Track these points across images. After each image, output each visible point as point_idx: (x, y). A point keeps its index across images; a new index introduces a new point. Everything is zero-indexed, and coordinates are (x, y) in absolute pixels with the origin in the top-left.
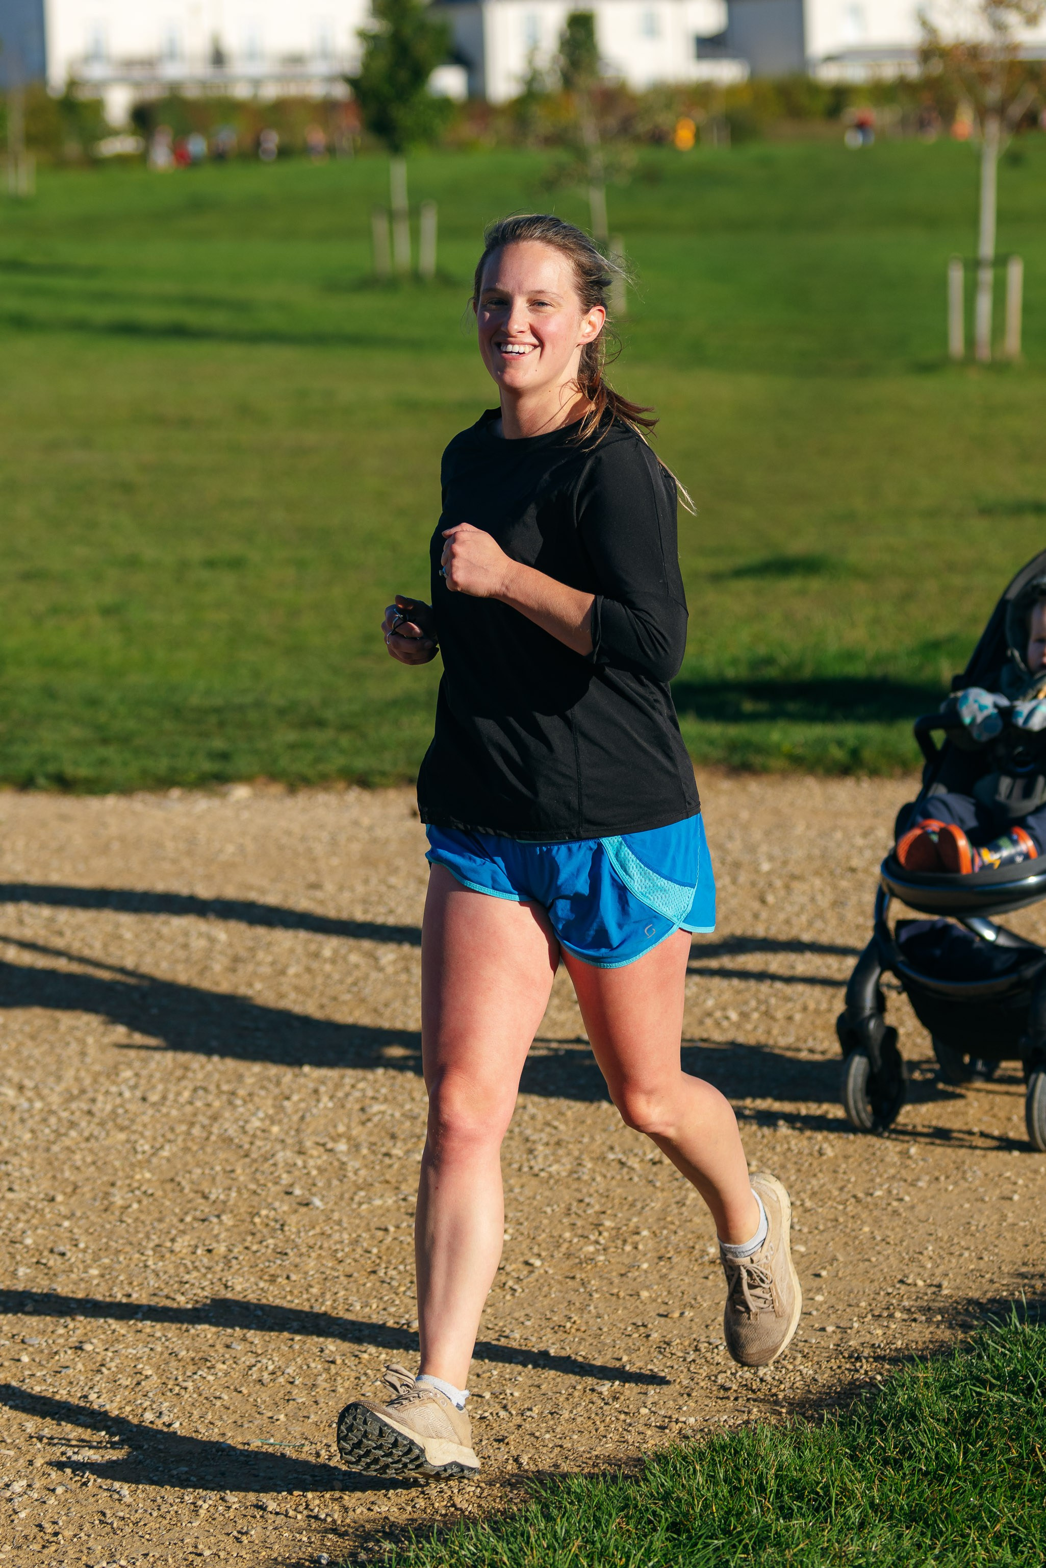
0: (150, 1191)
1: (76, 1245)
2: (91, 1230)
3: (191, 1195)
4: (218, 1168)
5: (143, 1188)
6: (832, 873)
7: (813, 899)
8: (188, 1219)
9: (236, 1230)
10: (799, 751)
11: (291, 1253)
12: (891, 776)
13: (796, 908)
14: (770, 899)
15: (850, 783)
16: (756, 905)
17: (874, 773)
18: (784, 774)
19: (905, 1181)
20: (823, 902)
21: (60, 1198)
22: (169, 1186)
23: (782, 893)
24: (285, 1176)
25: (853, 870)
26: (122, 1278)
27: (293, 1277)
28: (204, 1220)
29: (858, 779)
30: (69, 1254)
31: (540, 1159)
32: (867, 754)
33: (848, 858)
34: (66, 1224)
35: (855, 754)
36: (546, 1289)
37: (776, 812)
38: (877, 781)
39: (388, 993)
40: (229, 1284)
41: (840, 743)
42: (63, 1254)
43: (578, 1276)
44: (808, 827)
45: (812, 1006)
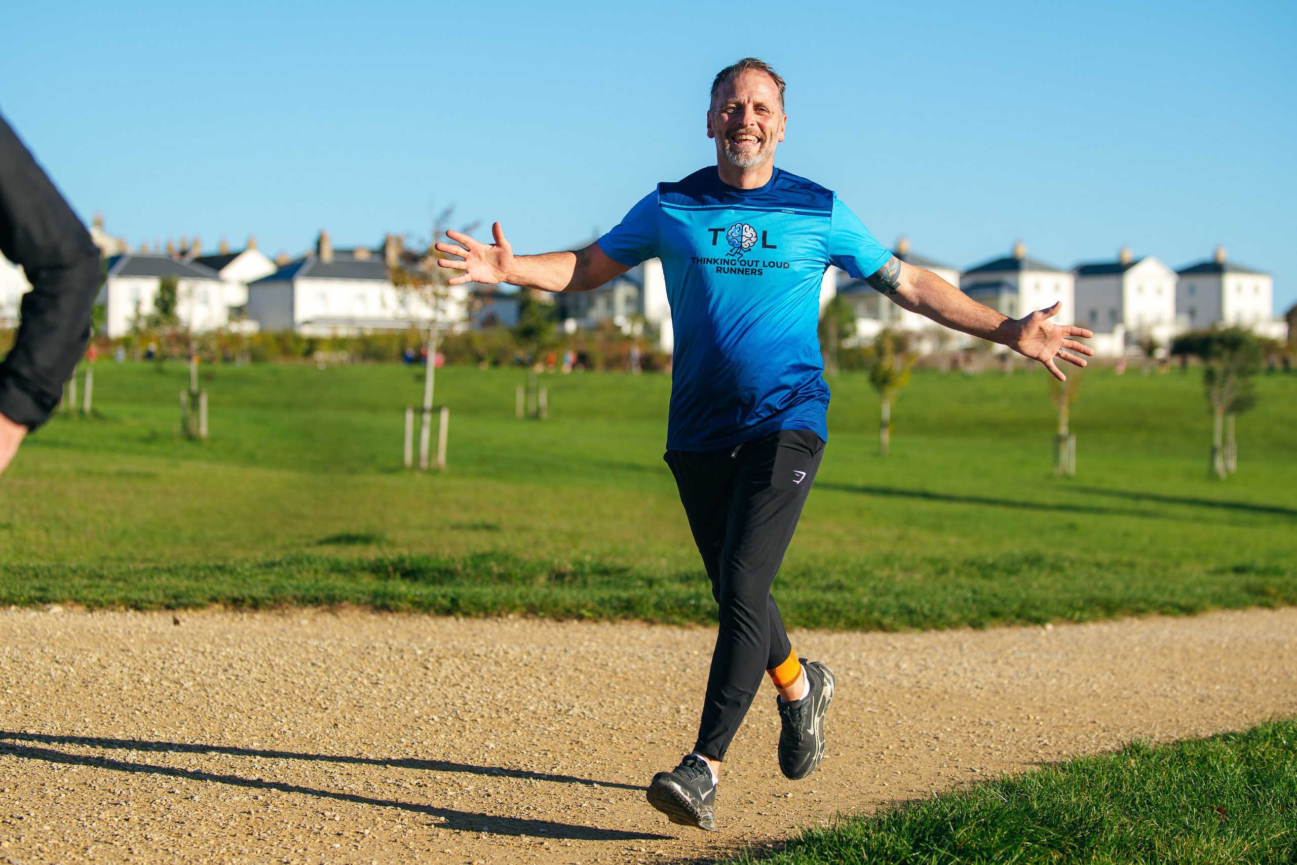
0: (71, 789)
1: (29, 814)
2: (36, 807)
3: (101, 792)
4: (115, 778)
5: (65, 788)
6: (465, 656)
7: (459, 669)
8: (105, 803)
9: (140, 810)
10: (417, 599)
11: (186, 823)
12: (478, 617)
13: (449, 671)
14: (430, 666)
15: (452, 619)
16: (422, 670)
17: (467, 615)
18: (409, 612)
19: (600, 799)
20: (467, 669)
21: (7, 790)
22: (84, 787)
23: (436, 664)
24: (164, 784)
25: (478, 655)
26: (68, 831)
27: (193, 835)
28: (116, 804)
29: (457, 619)
30: (25, 819)
31: (340, 782)
32: (461, 603)
33: (473, 650)
34: (17, 803)
35: (454, 601)
36: (378, 846)
37: (409, 632)
38: (468, 620)
39: (196, 701)
40: (149, 837)
41: (444, 596)
42: (21, 818)
43: (398, 840)
44: (434, 639)
45: (486, 715)
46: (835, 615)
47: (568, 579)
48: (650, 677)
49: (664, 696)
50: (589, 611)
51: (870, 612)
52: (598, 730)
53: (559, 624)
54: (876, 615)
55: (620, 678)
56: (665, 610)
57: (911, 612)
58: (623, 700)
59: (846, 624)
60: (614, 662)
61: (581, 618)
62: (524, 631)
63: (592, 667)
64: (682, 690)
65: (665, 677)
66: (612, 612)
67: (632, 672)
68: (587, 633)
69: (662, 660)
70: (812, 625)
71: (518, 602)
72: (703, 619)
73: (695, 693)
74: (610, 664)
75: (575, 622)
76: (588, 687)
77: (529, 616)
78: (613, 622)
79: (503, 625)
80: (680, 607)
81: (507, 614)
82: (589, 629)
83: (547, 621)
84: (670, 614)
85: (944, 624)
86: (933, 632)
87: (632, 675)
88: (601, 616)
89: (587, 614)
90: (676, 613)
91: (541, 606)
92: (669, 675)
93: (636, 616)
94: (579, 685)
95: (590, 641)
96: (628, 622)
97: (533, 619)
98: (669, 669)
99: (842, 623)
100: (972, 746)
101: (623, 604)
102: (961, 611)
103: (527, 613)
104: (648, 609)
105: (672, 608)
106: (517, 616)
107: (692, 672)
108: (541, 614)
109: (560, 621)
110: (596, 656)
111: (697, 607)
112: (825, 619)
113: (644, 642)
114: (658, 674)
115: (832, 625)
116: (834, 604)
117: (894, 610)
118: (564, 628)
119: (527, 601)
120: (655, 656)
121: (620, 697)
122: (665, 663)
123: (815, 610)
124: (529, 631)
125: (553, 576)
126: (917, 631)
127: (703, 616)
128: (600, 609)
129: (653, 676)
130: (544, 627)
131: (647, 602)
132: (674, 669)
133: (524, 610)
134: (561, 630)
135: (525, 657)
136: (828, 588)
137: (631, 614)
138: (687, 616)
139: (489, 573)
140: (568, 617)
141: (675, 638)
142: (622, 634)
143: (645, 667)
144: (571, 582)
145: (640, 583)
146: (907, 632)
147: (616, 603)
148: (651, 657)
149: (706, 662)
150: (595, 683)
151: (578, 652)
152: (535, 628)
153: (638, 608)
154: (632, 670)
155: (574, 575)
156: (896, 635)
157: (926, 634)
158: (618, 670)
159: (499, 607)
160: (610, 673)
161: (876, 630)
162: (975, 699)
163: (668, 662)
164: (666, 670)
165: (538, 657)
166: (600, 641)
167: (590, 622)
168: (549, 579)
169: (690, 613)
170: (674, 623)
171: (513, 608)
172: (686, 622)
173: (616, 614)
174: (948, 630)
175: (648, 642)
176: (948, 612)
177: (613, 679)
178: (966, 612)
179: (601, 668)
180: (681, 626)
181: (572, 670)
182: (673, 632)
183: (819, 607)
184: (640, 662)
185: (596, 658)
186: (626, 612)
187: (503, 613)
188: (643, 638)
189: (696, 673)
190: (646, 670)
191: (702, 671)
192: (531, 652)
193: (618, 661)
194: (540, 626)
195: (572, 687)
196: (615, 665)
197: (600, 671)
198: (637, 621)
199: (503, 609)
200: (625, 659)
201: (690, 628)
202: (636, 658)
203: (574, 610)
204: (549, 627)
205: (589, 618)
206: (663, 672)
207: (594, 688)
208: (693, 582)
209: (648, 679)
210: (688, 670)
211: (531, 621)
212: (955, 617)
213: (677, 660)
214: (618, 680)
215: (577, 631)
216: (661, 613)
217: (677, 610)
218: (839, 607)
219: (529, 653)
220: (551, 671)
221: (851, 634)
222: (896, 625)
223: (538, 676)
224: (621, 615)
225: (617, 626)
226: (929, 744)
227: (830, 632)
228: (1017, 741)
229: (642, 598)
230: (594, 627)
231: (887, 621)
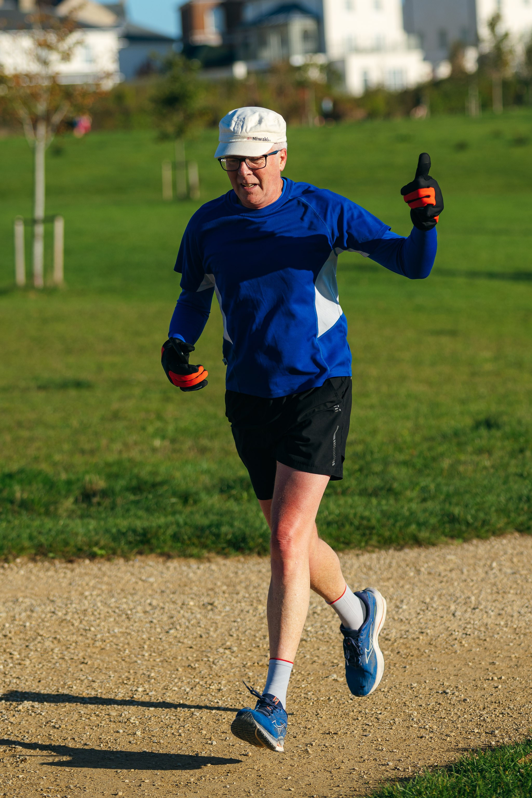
46: (367, 532)
47: (95, 500)
48: (128, 644)
49: (132, 671)
50: (101, 548)
51: (408, 525)
52: (40, 729)
53: (70, 565)
54: (413, 527)
55: (97, 647)
56: (183, 542)
57: (453, 519)
58: (86, 681)
59: (379, 542)
60: (99, 625)
61: (93, 557)
62: (28, 579)
63: (73, 634)
64: (154, 660)
65: (145, 643)
66: (126, 548)
67: (111, 639)
68: (96, 577)
69: (150, 619)
70: (342, 546)
71: (26, 544)
72: (223, 549)
73: (165, 664)
74: (93, 629)
75: (87, 562)
76: (58, 665)
77: (38, 558)
78: (127, 559)
79: (8, 572)
80: (199, 537)
81: (15, 557)
82: (100, 569)
83: (57, 562)
84: (188, 546)
85: (487, 531)
86: (475, 541)
87: (112, 641)
88: (114, 553)
89: (100, 552)
90: (194, 544)
91: (51, 546)
92: (149, 639)
93: (152, 550)
94: (50, 662)
95: (94, 588)
96: (143, 558)
97: (43, 562)
98: (153, 631)
99: (374, 541)
100: (408, 727)
101: (138, 538)
102: (509, 517)
103: (36, 554)
104: (164, 542)
105: (190, 539)
106: (26, 559)
107: (175, 634)
108: (51, 555)
109: (71, 561)
110: (82, 617)
111: (218, 536)
112: (356, 536)
113: (152, 584)
114: (139, 639)
115: (363, 544)
116: (369, 520)
117: (433, 521)
118: (72, 570)
119: (36, 542)
120: (145, 612)
121: (83, 678)
122: (151, 622)
123: (347, 527)
124: (33, 578)
125: (81, 498)
126: (457, 542)
127: (225, 545)
128: (113, 545)
129: (132, 642)
130: (50, 573)
131: (164, 533)
132: (159, 630)
133: (33, 551)
134: (69, 574)
135: (7, 625)
136: (375, 493)
137: (146, 548)
138: (205, 546)
139: (12, 502)
140: (79, 557)
141: (188, 574)
142: (132, 574)
143: (128, 631)
144: (99, 504)
145: (174, 500)
146: (446, 544)
147: (131, 537)
148: (141, 614)
149: (195, 617)
150: (66, 658)
151: (66, 614)
152: (41, 574)
153: (154, 541)
154: (115, 636)
155: (104, 493)
156: (432, 550)
157: (466, 546)
158: (99, 636)
159: (6, 551)
160: (87, 641)
161: (411, 547)
162: (456, 652)
163: (155, 621)
164: (148, 633)
165: (21, 623)
166: (104, 587)
167: (102, 560)
168: (76, 501)
169: (209, 542)
170: (191, 556)
171: (21, 551)
172: (205, 553)
173: (131, 550)
174: (492, 538)
175: (155, 585)
176: (494, 518)
177: (89, 650)
178: (513, 515)
179: (81, 635)
180: (199, 558)
181: (51, 639)
182: (189, 567)
183: (351, 524)
184: (126, 623)
185: (81, 622)
186: (141, 546)
187: (11, 557)
188: (152, 580)
189: (178, 636)
190: (129, 634)
191: (187, 630)
192: (17, 616)
193: (103, 623)
194: (48, 570)
195: (41, 665)
196: (98, 628)
197: (80, 638)
198: (153, 555)
199: (10, 553)
200: (112, 619)
201: (209, 560)
202: (124, 616)
203: (85, 548)
204: (56, 571)
205: (102, 556)
206: (144, 636)
207: (64, 666)
208: (234, 492)
209: (126, 646)
210: (172, 631)
211: (40, 564)
212: (501, 524)
213: (165, 618)
214: (94, 650)
215: (86, 574)
216: (179, 545)
217: (195, 541)
218: (374, 522)
219: (14, 619)
220: (27, 644)
221: (383, 552)
222: (433, 539)
223: (11, 651)
224: (135, 550)
225: (131, 563)
226: (366, 727)
227: (359, 552)
228: (459, 717)
229: (160, 527)
230: (106, 566)
231: (424, 534)
